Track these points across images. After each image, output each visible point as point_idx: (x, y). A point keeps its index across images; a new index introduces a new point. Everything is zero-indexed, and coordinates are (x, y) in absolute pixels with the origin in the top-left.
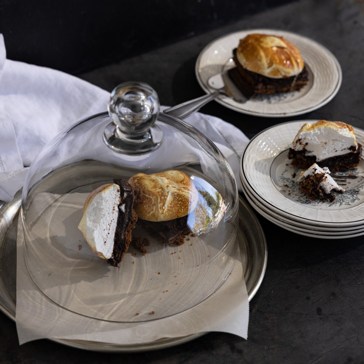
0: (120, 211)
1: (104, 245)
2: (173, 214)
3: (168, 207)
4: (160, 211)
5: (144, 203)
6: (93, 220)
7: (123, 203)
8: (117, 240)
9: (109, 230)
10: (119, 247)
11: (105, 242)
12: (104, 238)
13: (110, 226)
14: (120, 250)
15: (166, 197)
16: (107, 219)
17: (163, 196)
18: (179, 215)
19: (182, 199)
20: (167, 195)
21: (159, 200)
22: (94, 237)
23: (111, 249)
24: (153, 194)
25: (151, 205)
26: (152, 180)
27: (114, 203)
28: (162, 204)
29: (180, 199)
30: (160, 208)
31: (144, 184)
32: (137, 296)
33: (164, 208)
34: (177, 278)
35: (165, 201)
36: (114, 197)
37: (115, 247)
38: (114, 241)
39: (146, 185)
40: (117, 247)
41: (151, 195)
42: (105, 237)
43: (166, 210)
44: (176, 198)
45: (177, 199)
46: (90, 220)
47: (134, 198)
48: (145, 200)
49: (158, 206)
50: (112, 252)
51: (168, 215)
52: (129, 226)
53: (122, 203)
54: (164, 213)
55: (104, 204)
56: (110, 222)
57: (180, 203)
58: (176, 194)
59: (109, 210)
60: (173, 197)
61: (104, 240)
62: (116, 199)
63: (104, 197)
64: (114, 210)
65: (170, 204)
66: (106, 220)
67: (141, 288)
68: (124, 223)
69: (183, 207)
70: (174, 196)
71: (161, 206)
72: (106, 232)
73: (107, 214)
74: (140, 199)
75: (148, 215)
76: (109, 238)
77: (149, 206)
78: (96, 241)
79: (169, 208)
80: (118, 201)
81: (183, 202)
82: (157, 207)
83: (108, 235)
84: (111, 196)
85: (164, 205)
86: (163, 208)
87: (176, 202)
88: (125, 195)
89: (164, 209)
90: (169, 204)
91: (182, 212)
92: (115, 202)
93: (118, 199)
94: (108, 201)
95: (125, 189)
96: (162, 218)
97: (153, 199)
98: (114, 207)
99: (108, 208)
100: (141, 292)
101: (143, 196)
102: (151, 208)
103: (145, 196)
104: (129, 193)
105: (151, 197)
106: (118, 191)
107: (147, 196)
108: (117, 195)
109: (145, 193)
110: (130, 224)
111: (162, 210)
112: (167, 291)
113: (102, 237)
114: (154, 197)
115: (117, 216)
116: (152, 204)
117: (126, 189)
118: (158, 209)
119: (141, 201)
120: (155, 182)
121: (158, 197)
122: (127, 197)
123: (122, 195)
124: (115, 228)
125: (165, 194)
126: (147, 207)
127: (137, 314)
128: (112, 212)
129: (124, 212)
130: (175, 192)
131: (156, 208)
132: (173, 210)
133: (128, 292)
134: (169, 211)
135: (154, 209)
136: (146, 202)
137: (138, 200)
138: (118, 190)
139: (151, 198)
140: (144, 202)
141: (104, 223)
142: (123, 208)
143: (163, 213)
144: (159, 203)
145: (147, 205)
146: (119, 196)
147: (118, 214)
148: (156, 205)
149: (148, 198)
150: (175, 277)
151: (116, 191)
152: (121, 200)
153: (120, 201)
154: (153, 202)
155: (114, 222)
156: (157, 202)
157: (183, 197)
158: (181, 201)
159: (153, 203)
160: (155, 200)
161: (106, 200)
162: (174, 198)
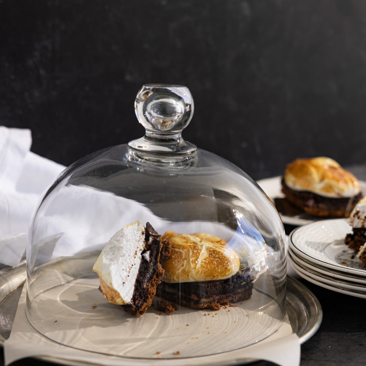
0: (143, 258)
1: (122, 285)
2: (208, 271)
3: (202, 262)
4: (192, 265)
5: (173, 259)
6: (110, 259)
7: (148, 250)
8: (138, 286)
9: (129, 272)
10: (140, 294)
11: (124, 283)
12: (122, 278)
13: (130, 269)
14: (142, 298)
15: (199, 251)
16: (127, 260)
17: (196, 250)
18: (215, 275)
19: (220, 257)
20: (201, 249)
21: (191, 253)
22: (111, 271)
23: (130, 293)
24: (184, 247)
25: (181, 260)
26: (183, 237)
27: (136, 247)
28: (194, 258)
29: (217, 256)
30: (192, 262)
31: (174, 241)
32: (159, 340)
33: (197, 262)
34: (209, 329)
35: (198, 255)
36: (138, 238)
37: (136, 294)
38: (135, 287)
39: (175, 241)
40: (138, 294)
41: (181, 248)
42: (125, 278)
43: (198, 266)
44: (211, 254)
45: (213, 256)
46: (107, 259)
47: (161, 245)
48: (175, 254)
49: (189, 259)
50: (131, 297)
51: (202, 272)
52: (154, 279)
53: (146, 249)
54: (197, 268)
55: (124, 243)
56: (131, 266)
57: (216, 260)
58: (212, 249)
59: (130, 252)
60: (208, 252)
61: (122, 280)
62: (140, 242)
63: (126, 234)
64: (136, 254)
65: (205, 259)
66: (125, 261)
67: (164, 334)
68: (148, 273)
69: (220, 266)
70: (210, 251)
71: (193, 260)
72: (126, 274)
73: (127, 255)
74: (169, 252)
75: (177, 272)
76: (129, 281)
77: (179, 261)
78: (112, 275)
79: (203, 264)
80: (141, 245)
81: (220, 259)
82: (188, 262)
83: (127, 277)
84: (134, 236)
85: (196, 260)
86: (195, 263)
87: (212, 259)
88: (151, 239)
89: (197, 264)
90: (203, 259)
91: (219, 270)
92: (138, 245)
93: (143, 243)
94: (129, 241)
95: (150, 233)
96: (194, 273)
97: (184, 252)
98: (136, 252)
99: (129, 250)
100: (164, 337)
101: (172, 250)
102: (181, 262)
103: (174, 250)
104: (155, 237)
105: (181, 250)
106: (143, 234)
107: (177, 250)
108: (141, 237)
109: (174, 248)
110: (155, 277)
111: (194, 265)
112: (197, 338)
113: (120, 276)
114: (185, 250)
115: (140, 263)
116: (183, 259)
117: (152, 233)
118: (190, 263)
119: (169, 255)
120: (186, 239)
121: (190, 250)
122: (153, 242)
123: (147, 239)
124: (137, 275)
125: (198, 247)
126: (177, 262)
127: (158, 353)
128: (133, 256)
129: (147, 261)
130: (211, 248)
131: (186, 263)
132: (208, 267)
133: (148, 336)
134: (203, 268)
135: (185, 263)
136: (175, 256)
137: (166, 253)
138: (143, 232)
139: (181, 252)
140: (173, 257)
141: (123, 264)
142: (147, 255)
143: (195, 269)
144: (191, 257)
145: (176, 261)
146: (143, 240)
147: (141, 261)
148: (188, 259)
149: (177, 252)
150: (207, 329)
151: (140, 232)
152: (146, 246)
153: (144, 246)
154: (184, 255)
155: (136, 268)
156: (189, 255)
157: (221, 254)
158: (219, 258)
159: (183, 257)
160: (186, 253)
161: (127, 238)
162: (210, 254)
